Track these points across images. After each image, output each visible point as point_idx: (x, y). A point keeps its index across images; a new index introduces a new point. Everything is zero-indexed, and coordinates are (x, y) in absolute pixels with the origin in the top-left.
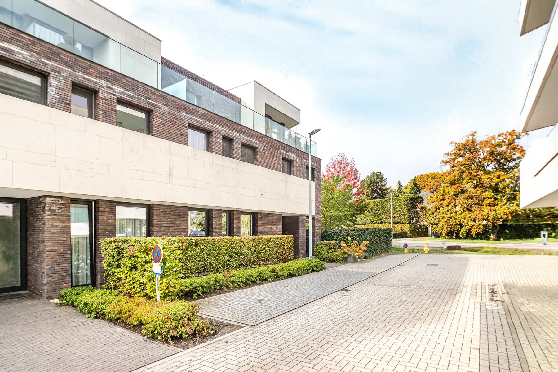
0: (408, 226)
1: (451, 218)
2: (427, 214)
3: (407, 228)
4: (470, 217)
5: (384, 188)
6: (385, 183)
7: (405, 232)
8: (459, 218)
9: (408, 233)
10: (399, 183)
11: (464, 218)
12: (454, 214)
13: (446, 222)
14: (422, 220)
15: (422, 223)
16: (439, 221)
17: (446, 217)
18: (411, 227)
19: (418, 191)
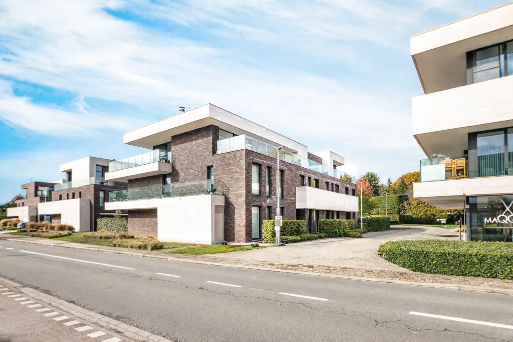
0: (398, 216)
1: (427, 210)
2: (411, 208)
3: (397, 218)
4: (439, 210)
5: (377, 185)
6: (378, 181)
7: (396, 220)
8: (432, 210)
9: (398, 221)
10: (389, 180)
11: (436, 211)
12: (429, 208)
13: (424, 213)
14: (408, 211)
15: (408, 214)
16: (419, 213)
17: (424, 210)
18: (400, 216)
19: (405, 187)
